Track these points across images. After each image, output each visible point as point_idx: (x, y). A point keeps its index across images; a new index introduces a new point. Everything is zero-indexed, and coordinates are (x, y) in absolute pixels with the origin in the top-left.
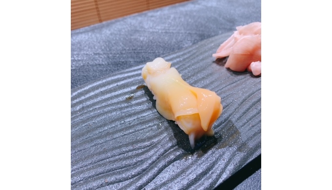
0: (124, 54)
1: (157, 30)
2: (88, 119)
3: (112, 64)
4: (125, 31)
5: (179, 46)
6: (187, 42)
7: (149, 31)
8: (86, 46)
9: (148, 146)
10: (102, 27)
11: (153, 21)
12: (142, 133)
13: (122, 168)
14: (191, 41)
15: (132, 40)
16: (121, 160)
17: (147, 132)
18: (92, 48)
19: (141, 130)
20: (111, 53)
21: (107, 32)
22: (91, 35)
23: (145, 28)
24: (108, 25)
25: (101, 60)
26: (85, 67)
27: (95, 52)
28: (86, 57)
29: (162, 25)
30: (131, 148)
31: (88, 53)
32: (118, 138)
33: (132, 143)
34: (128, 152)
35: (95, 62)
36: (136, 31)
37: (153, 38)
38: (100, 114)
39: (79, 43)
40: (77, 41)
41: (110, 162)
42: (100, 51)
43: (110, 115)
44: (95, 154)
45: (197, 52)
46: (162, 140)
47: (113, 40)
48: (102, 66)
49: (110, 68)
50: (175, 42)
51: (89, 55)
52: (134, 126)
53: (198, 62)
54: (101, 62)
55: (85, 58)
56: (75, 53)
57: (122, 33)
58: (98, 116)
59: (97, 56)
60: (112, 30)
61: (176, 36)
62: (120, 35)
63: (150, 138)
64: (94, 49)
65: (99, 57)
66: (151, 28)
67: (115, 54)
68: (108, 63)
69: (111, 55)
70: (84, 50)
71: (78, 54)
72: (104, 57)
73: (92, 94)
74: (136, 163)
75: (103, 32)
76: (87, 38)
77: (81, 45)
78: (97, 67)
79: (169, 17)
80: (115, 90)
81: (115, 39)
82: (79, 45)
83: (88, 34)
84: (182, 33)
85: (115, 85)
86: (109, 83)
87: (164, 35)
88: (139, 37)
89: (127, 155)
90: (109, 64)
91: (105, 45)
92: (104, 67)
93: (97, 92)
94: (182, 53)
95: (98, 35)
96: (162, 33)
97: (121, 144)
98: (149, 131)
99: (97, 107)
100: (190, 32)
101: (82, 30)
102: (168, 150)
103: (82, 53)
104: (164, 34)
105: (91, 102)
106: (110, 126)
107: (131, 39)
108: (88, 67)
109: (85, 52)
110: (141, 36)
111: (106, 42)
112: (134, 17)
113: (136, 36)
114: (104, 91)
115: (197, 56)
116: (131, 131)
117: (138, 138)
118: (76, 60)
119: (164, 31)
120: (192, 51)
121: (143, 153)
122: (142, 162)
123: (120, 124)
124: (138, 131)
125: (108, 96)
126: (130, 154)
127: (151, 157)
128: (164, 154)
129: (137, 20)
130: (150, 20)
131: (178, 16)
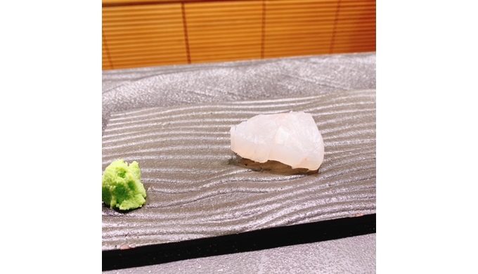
1: (314, 81)
4: (274, 75)
7: (303, 80)
8: (222, 83)
10: (249, 65)
11: (314, 68)
18: (228, 86)
21: (252, 71)
22: (233, 72)
23: (299, 76)
24: (256, 64)
27: (230, 92)
28: (218, 94)
31: (222, 90)
36: (287, 77)
39: (217, 77)
40: (215, 75)
42: (236, 92)
47: (255, 82)
51: (222, 93)
55: (217, 96)
57: (269, 77)
60: (259, 71)
62: (266, 77)
64: (229, 88)
66: (307, 77)
70: (219, 86)
75: (248, 71)
76: (227, 74)
77: (217, 81)
79: (336, 68)
82: (215, 80)
83: (230, 70)
87: (320, 88)
88: (287, 85)
91: (244, 86)
95: (240, 73)
96: (319, 85)
101: (226, 64)
104: (321, 86)
107: (277, 85)
109: (219, 89)
110: (290, 84)
111: (246, 83)
112: (292, 59)
113: (285, 83)
119: (323, 83)
129: (294, 63)
130: (311, 66)
131: (350, 68)
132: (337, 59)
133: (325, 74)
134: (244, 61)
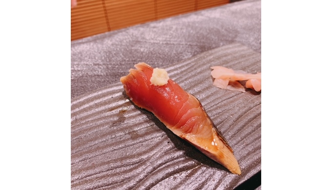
0: (123, 65)
1: (158, 42)
2: (81, 131)
3: (110, 75)
4: (127, 42)
5: (179, 58)
6: (187, 53)
7: (150, 42)
8: (86, 57)
9: (137, 163)
10: (104, 37)
11: (155, 31)
12: (132, 149)
13: (108, 185)
14: (191, 53)
15: (133, 51)
16: (108, 176)
17: (137, 148)
18: (92, 59)
19: (131, 145)
20: (111, 64)
21: (108, 42)
22: (93, 46)
23: (146, 39)
24: (110, 36)
25: (100, 70)
26: (84, 77)
27: (95, 63)
28: (86, 67)
29: (164, 36)
30: (119, 164)
31: (88, 63)
32: (107, 153)
33: (122, 159)
34: (116, 168)
35: (94, 72)
36: (138, 42)
37: (154, 49)
38: (92, 128)
39: (80, 53)
40: (78, 51)
41: (97, 178)
42: (100, 62)
43: (102, 128)
44: (83, 169)
45: (195, 64)
46: (152, 157)
48: (101, 77)
49: (108, 79)
50: (175, 54)
51: (89, 65)
52: (124, 141)
53: (195, 75)
54: (100, 72)
55: (85, 69)
56: (76, 63)
57: (124, 44)
58: (90, 129)
59: (96, 67)
60: (114, 41)
61: (177, 47)
62: (121, 45)
63: (140, 154)
64: (94, 60)
65: (98, 68)
66: (152, 39)
67: (114, 65)
68: (107, 73)
69: (110, 66)
70: (84, 60)
71: (78, 65)
72: (104, 68)
73: (87, 106)
74: (123, 181)
75: (105, 43)
76: (88, 49)
77: (82, 56)
78: (95, 78)
79: (171, 28)
80: (109, 102)
81: (115, 49)
82: (80, 56)
83: (90, 44)
84: (182, 45)
85: (110, 97)
86: (104, 95)
87: (164, 47)
88: (139, 48)
89: (114, 172)
90: (107, 75)
91: (106, 56)
92: (102, 78)
93: (92, 104)
94: (180, 65)
95: (99, 46)
96: (163, 44)
97: (110, 160)
98: (139, 147)
99: (90, 119)
100: (191, 43)
101: (84, 40)
102: (157, 168)
103: (82, 63)
104: (164, 45)
105: (85, 114)
106: (100, 140)
107: (131, 50)
108: (86, 78)
109: (85, 62)
110: (141, 47)
111: (106, 53)
112: (137, 27)
113: (137, 47)
114: (99, 103)
115: (195, 69)
116: (120, 146)
117: (128, 154)
118: (75, 71)
119: (164, 43)
120: (190, 63)
121: (131, 170)
122: (129, 179)
123: (111, 139)
124: (129, 146)
125: (103, 108)
126: (118, 170)
127: (139, 174)
128: (152, 171)
129: (139, 30)
130: (152, 30)
131: (180, 27)
132: (169, 22)
133: (165, 35)
134: (99, 35)
